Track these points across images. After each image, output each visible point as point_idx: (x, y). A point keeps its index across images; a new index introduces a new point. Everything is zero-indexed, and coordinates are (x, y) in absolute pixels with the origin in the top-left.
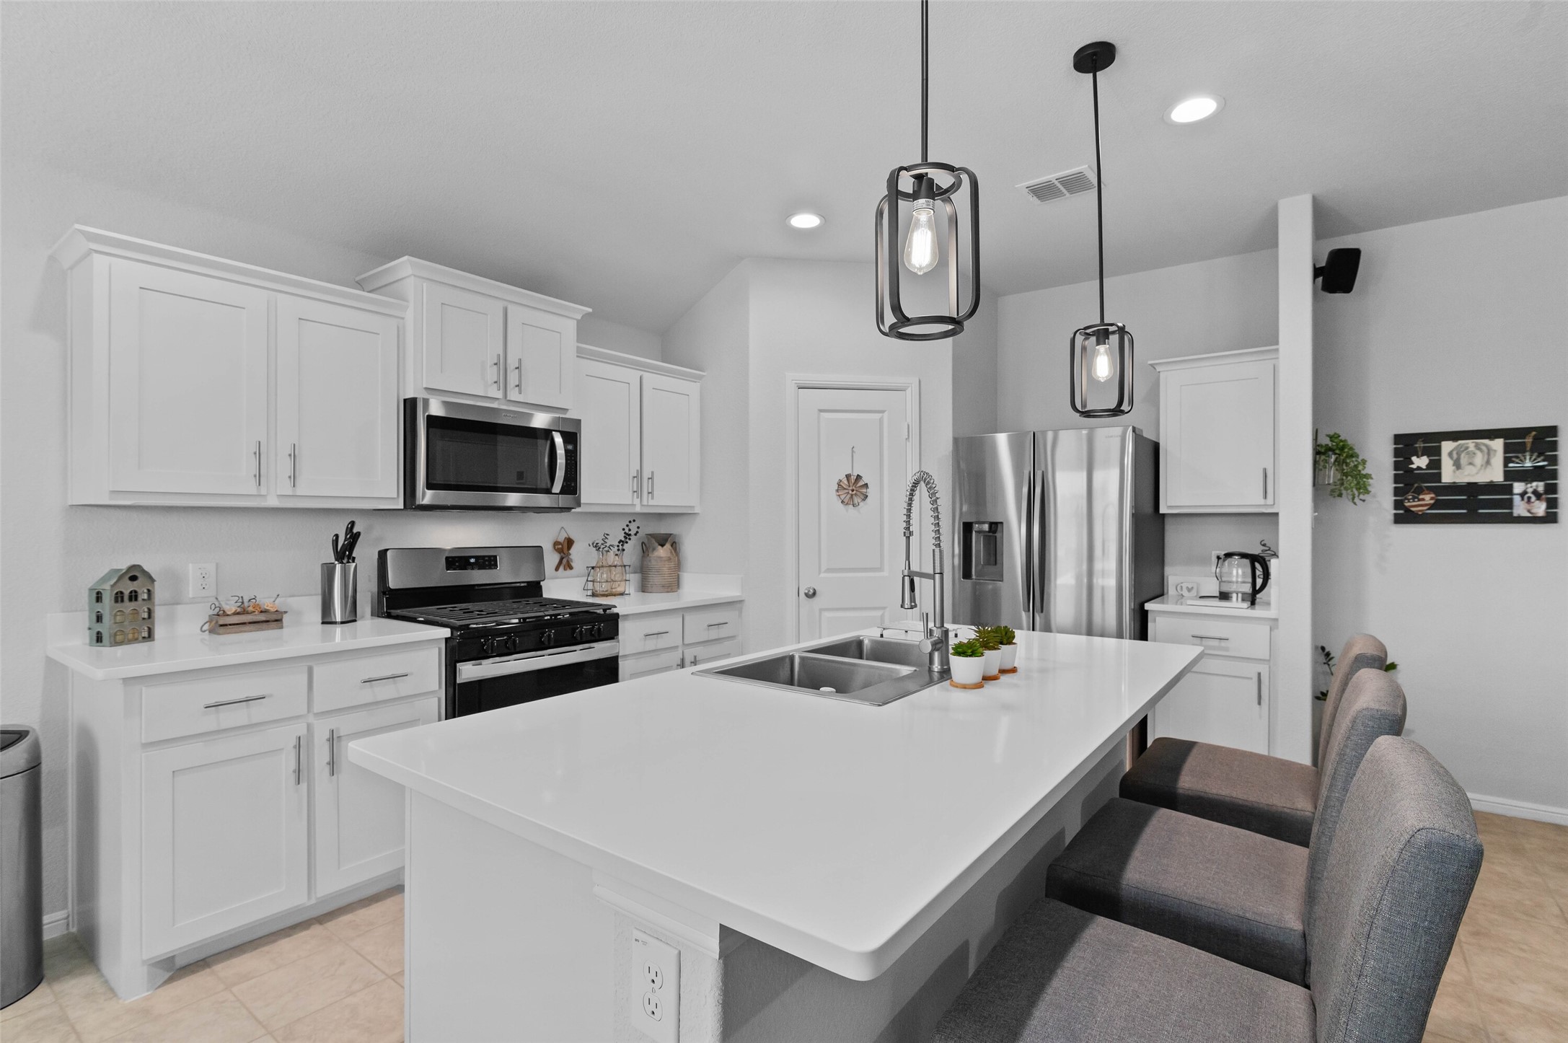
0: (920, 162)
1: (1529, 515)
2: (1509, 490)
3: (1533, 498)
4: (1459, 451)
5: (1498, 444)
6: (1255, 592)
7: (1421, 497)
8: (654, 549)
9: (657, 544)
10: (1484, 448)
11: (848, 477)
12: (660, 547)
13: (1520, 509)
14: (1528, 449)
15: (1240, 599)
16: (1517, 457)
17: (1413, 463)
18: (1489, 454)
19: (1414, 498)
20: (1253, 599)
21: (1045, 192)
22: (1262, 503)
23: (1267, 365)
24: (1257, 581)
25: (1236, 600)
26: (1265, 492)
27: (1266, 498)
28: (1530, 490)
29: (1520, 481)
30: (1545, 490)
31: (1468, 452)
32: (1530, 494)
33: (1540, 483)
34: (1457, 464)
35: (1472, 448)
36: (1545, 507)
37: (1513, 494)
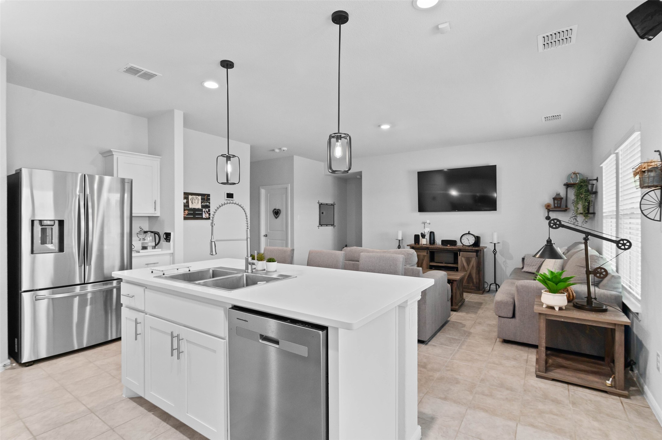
0: (338, 132)
1: (206, 217)
2: (201, 210)
3: (206, 213)
4: (192, 199)
5: (200, 197)
6: (156, 245)
7: (185, 212)
10: (197, 198)
13: (204, 216)
14: (206, 200)
15: (151, 248)
16: (204, 202)
17: (185, 201)
18: (198, 200)
20: (155, 248)
21: (132, 71)
22: (154, 213)
23: (155, 162)
24: (156, 241)
25: (149, 249)
26: (155, 209)
27: (155, 210)
28: (206, 211)
29: (204, 208)
30: (208, 211)
31: (194, 200)
32: (206, 212)
33: (208, 209)
34: (192, 203)
35: (195, 198)
36: (208, 215)
37: (203, 212)
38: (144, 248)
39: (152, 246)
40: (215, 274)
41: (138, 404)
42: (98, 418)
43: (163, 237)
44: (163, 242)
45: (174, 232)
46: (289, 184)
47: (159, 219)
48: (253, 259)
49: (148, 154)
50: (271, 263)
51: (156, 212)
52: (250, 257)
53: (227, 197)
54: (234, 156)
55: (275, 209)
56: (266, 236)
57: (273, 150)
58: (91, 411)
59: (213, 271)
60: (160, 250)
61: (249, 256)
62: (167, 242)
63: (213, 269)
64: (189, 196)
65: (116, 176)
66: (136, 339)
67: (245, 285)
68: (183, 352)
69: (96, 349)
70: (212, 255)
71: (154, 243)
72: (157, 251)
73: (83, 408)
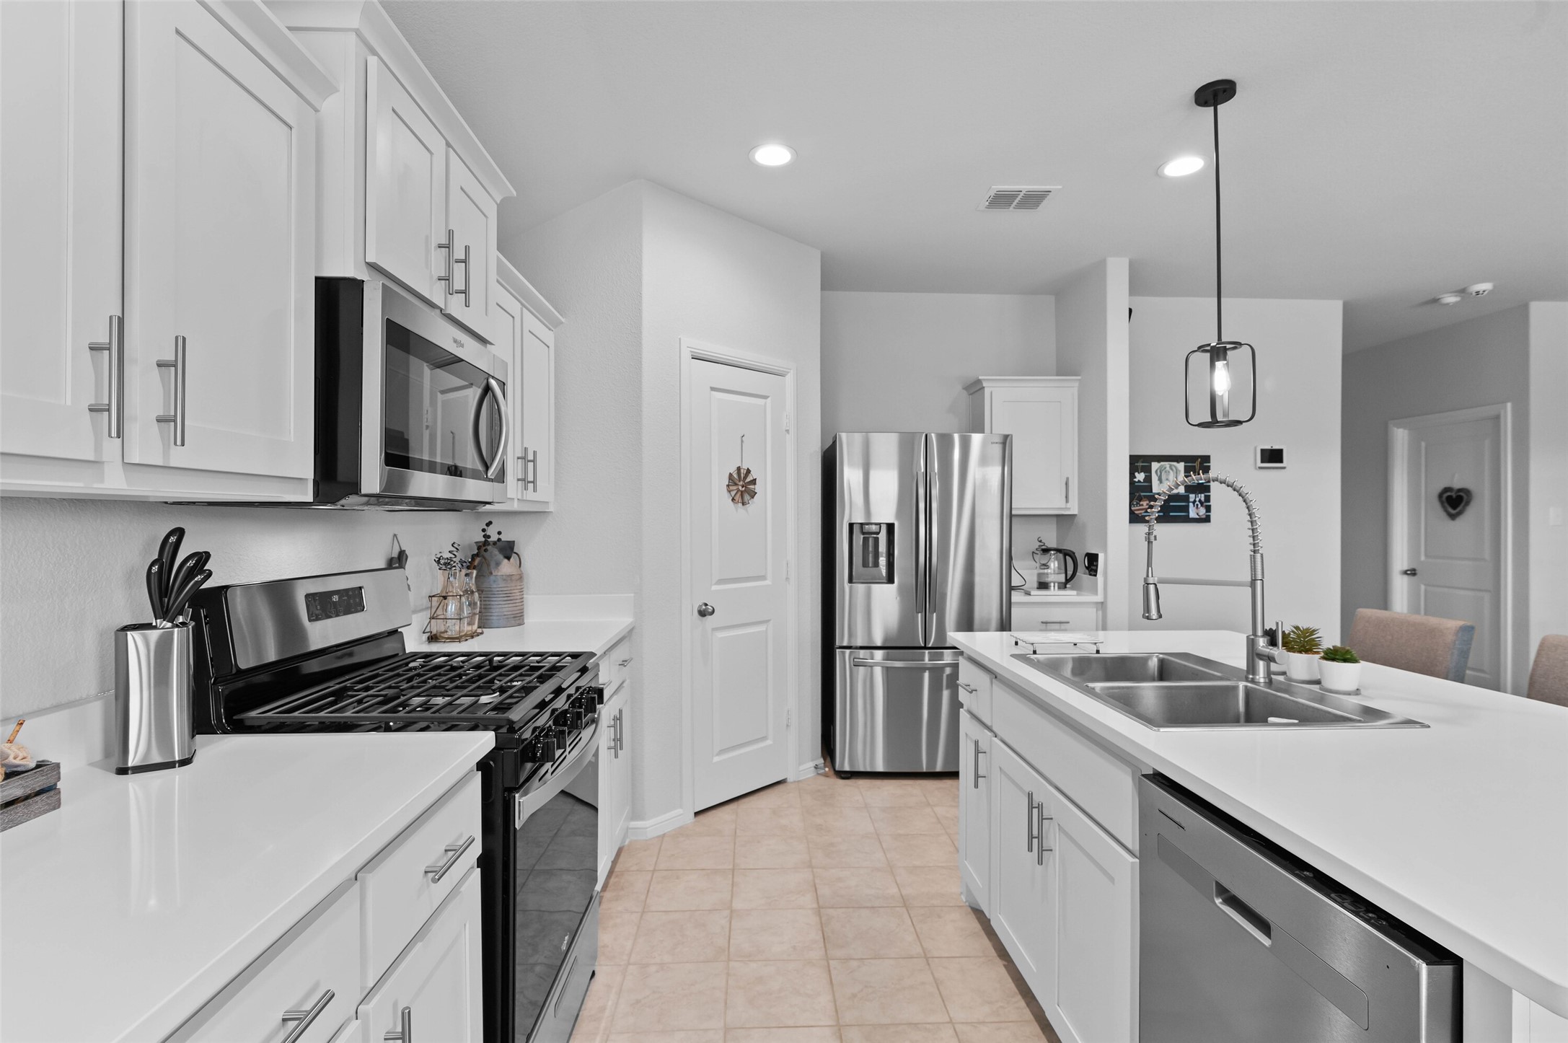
1: (1198, 517)
2: (1186, 498)
3: (1199, 505)
4: (1161, 470)
5: (1181, 465)
6: (1067, 581)
7: (1141, 503)
8: (498, 564)
9: (501, 557)
10: (1174, 468)
11: (739, 469)
12: (506, 561)
13: (1192, 514)
14: (1197, 471)
15: (1056, 588)
16: (1192, 476)
17: (1135, 478)
18: (1176, 473)
19: (1137, 503)
20: (1066, 587)
21: (1002, 200)
22: (1064, 507)
23: (1065, 392)
24: (1068, 572)
25: (1052, 588)
26: (1066, 497)
27: (1067, 501)
28: (1197, 499)
29: (1193, 493)
30: (1203, 499)
31: (1166, 472)
32: (1197, 503)
33: (1205, 496)
34: (1160, 480)
35: (1168, 468)
36: (1204, 511)
37: (1189, 502)
38: (1043, 586)
39: (1059, 583)
40: (1165, 670)
41: (983, 929)
42: (910, 923)
43: (1082, 562)
44: (1082, 575)
45: (1105, 552)
46: (1509, 405)
47: (1075, 521)
48: (1273, 643)
49: (1057, 375)
50: (1335, 663)
51: (1069, 505)
52: (1263, 636)
53: (1263, 461)
54: (1237, 345)
55: (1447, 490)
56: (1412, 573)
57: (1435, 301)
58: (905, 903)
59: (1162, 663)
60: (1074, 592)
61: (1260, 632)
62: (1091, 575)
63: (1161, 656)
64: (1153, 463)
65: (989, 432)
66: (976, 786)
67: (1242, 718)
68: (1051, 850)
69: (945, 781)
70: (1148, 618)
71: (1064, 575)
72: (1069, 595)
73: (893, 890)
